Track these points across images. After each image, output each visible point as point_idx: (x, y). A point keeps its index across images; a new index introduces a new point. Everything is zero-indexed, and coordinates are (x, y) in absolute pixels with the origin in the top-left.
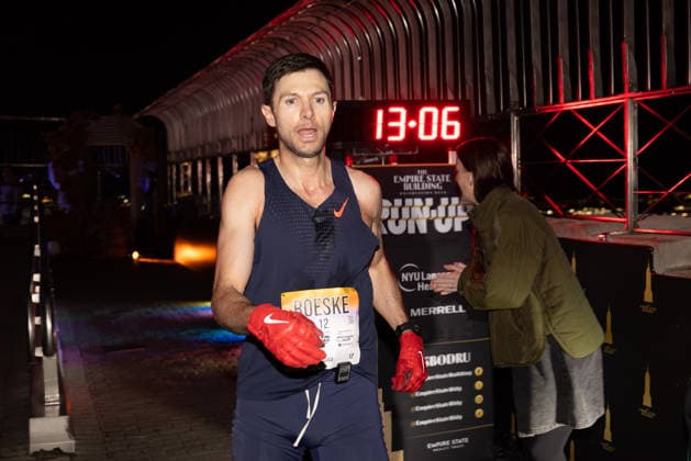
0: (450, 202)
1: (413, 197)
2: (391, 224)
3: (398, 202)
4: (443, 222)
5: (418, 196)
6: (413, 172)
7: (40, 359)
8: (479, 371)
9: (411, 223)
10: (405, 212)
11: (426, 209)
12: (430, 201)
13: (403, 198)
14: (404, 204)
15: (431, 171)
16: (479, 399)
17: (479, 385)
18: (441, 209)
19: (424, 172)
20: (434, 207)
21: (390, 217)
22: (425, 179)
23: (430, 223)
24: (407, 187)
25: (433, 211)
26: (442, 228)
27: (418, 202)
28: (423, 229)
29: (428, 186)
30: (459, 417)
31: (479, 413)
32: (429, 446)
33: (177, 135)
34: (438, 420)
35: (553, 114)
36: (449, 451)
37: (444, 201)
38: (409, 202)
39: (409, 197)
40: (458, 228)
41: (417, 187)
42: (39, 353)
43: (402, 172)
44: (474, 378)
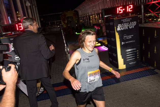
0: (132, 23)
1: (125, 23)
2: (121, 28)
3: (122, 24)
4: (131, 26)
5: (126, 23)
6: (125, 18)
7: (67, 54)
8: (138, 51)
9: (125, 27)
10: (124, 26)
11: (127, 25)
12: (128, 23)
13: (123, 23)
14: (123, 24)
15: (128, 18)
16: (138, 55)
17: (138, 53)
18: (130, 25)
19: (127, 18)
20: (129, 24)
21: (121, 27)
22: (127, 19)
23: (128, 27)
24: (124, 21)
25: (129, 25)
26: (130, 28)
27: (126, 24)
28: (127, 28)
29: (128, 21)
30: (134, 59)
31: (138, 58)
32: (130, 63)
33: (80, 13)
34: (131, 59)
35: (150, 4)
36: (133, 64)
37: (131, 23)
38: (124, 24)
39: (124, 23)
40: (133, 27)
41: (126, 21)
42: (67, 53)
43: (123, 19)
44: (137, 52)
